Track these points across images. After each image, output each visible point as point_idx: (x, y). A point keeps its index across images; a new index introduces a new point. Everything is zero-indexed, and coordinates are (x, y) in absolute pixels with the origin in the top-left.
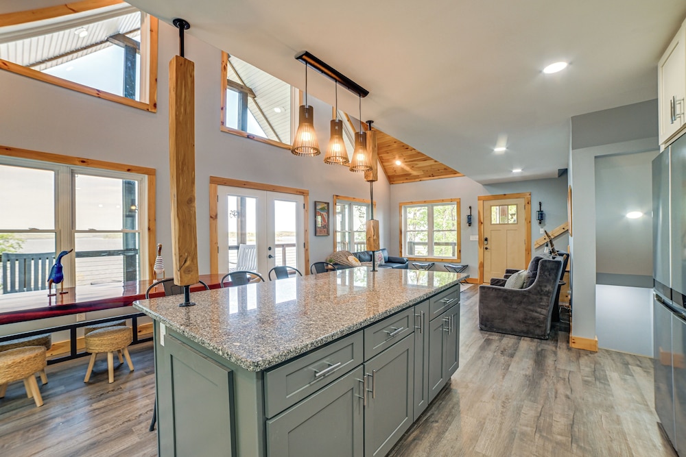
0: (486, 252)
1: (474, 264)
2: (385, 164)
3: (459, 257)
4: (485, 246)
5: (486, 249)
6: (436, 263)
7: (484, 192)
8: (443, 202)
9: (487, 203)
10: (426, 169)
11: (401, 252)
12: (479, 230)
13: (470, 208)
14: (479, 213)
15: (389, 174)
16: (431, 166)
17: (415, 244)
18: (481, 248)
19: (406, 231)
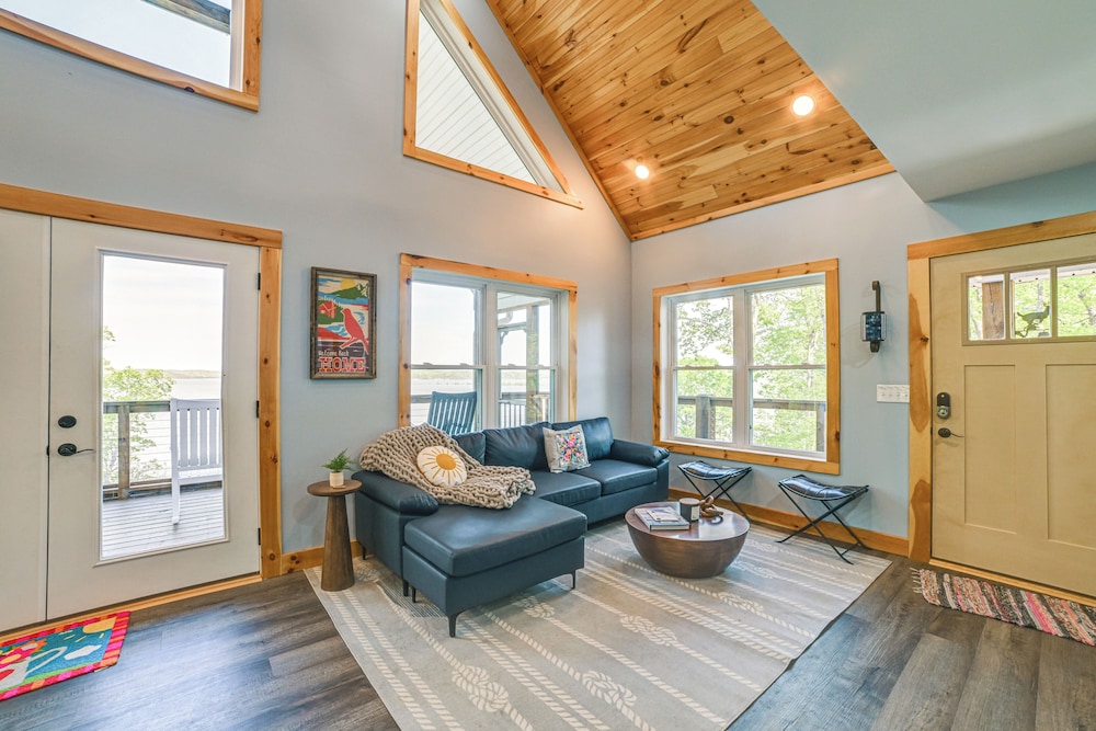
0: (943, 446)
1: (893, 485)
2: (610, 182)
3: (835, 455)
4: (939, 425)
5: (945, 433)
6: (754, 467)
7: (933, 227)
8: (777, 276)
9: (947, 269)
10: (723, 179)
11: (657, 427)
12: (914, 365)
13: (877, 287)
14: (912, 302)
15: (626, 212)
16: (737, 164)
17: (713, 402)
18: (920, 430)
19: (673, 369)
